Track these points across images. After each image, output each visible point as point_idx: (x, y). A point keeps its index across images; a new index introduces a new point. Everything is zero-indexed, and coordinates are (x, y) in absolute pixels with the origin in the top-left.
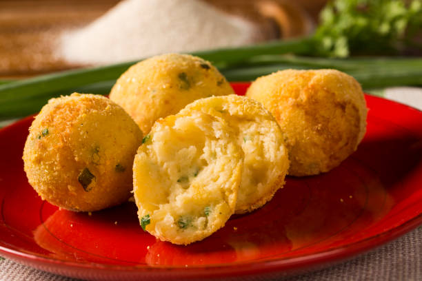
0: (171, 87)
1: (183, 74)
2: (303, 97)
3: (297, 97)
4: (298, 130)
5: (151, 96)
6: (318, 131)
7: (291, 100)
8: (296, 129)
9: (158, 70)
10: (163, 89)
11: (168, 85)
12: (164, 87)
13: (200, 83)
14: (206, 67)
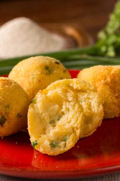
0: (42, 73)
1: (47, 66)
2: (109, 80)
3: (105, 79)
4: (106, 96)
5: (31, 77)
6: (116, 97)
7: (103, 81)
8: (105, 95)
9: (35, 65)
10: (38, 75)
11: (40, 72)
12: (38, 73)
13: (55, 72)
14: (57, 63)
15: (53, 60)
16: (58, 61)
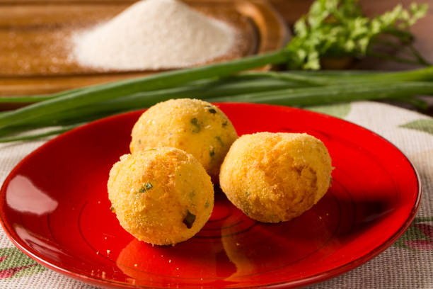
0: (185, 131)
1: (195, 119)
4: (259, 188)
5: (168, 138)
6: (274, 190)
8: (257, 186)
9: (174, 116)
10: (178, 133)
11: (182, 129)
12: (179, 131)
13: (208, 127)
14: (213, 111)
15: (206, 106)
16: (214, 107)
